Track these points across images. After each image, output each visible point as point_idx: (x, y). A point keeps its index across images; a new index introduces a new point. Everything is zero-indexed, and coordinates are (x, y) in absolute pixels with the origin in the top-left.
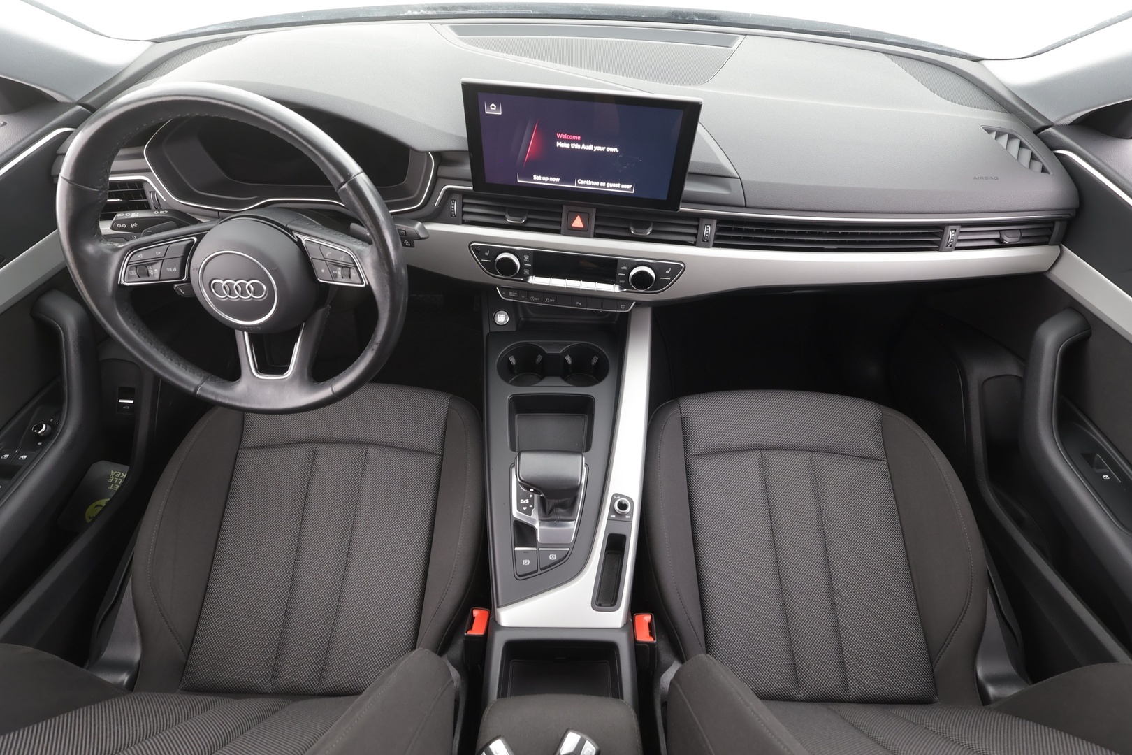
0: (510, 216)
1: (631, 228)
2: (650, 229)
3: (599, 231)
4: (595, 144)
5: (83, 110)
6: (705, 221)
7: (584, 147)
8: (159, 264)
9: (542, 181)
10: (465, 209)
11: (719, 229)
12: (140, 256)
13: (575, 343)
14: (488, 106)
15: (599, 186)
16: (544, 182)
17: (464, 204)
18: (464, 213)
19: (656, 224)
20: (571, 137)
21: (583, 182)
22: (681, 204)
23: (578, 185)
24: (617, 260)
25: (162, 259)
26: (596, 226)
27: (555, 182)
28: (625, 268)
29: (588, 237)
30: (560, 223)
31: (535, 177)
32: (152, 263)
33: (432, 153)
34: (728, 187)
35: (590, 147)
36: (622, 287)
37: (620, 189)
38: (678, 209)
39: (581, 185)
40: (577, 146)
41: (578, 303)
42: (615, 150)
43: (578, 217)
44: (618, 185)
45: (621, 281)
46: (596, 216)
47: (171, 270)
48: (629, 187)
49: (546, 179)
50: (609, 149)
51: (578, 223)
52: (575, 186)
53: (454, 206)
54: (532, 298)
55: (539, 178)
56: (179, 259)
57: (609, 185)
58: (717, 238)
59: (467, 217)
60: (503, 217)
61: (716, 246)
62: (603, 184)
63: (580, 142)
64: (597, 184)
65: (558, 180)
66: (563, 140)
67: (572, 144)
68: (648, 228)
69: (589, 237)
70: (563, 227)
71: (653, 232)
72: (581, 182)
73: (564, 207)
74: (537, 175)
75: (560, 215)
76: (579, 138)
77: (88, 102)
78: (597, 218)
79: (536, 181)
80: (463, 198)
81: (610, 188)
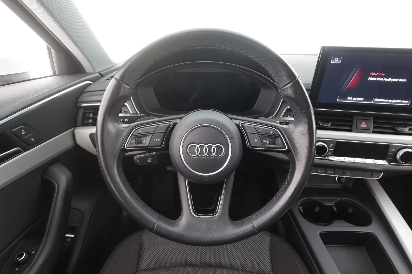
0: (322, 122)
1: (396, 127)
3: (375, 130)
4: (392, 78)
5: (99, 76)
7: (385, 79)
8: (150, 137)
9: (352, 100)
12: (140, 131)
13: (340, 199)
14: (334, 59)
15: (388, 102)
16: (354, 100)
20: (379, 74)
21: (378, 100)
23: (374, 101)
24: (389, 145)
25: (153, 133)
26: (374, 127)
27: (361, 101)
28: (394, 150)
30: (351, 126)
31: (349, 98)
32: (146, 135)
35: (389, 80)
36: (389, 162)
37: (401, 103)
39: (376, 102)
40: (381, 79)
41: (347, 174)
42: (405, 80)
43: (365, 122)
44: (400, 101)
45: (390, 158)
46: (373, 122)
47: (156, 140)
48: (406, 102)
49: (355, 99)
50: (401, 80)
52: (372, 103)
54: (319, 171)
55: (351, 98)
56: (163, 134)
57: (394, 101)
62: (390, 101)
63: (383, 77)
64: (387, 101)
65: (362, 99)
66: (373, 76)
67: (378, 78)
69: (370, 133)
70: (353, 128)
72: (376, 100)
73: (353, 117)
74: (350, 97)
75: (351, 121)
76: (384, 74)
77: (102, 73)
79: (349, 100)
81: (395, 103)
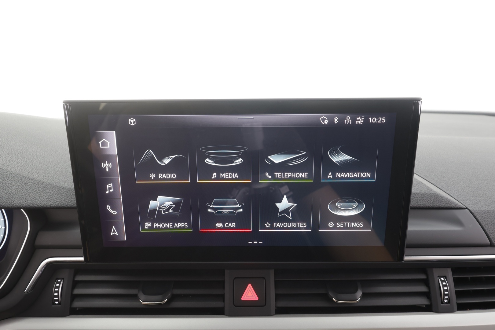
0: (145, 294)
1: (331, 294)
2: (359, 294)
3: (283, 304)
6: (436, 272)
10: (77, 291)
11: (457, 282)
17: (75, 284)
18: (74, 297)
19: (365, 283)
22: (406, 251)
26: (278, 297)
29: (267, 314)
30: (222, 297)
33: (28, 210)
34: (458, 222)
38: (403, 258)
43: (250, 285)
46: (276, 281)
51: (250, 294)
53: (58, 289)
58: (459, 294)
59: (78, 304)
60: (135, 297)
61: (462, 308)
68: (356, 291)
69: (269, 315)
70: (227, 303)
71: (364, 296)
73: (227, 272)
75: (221, 285)
78: (277, 284)
80: (75, 276)
